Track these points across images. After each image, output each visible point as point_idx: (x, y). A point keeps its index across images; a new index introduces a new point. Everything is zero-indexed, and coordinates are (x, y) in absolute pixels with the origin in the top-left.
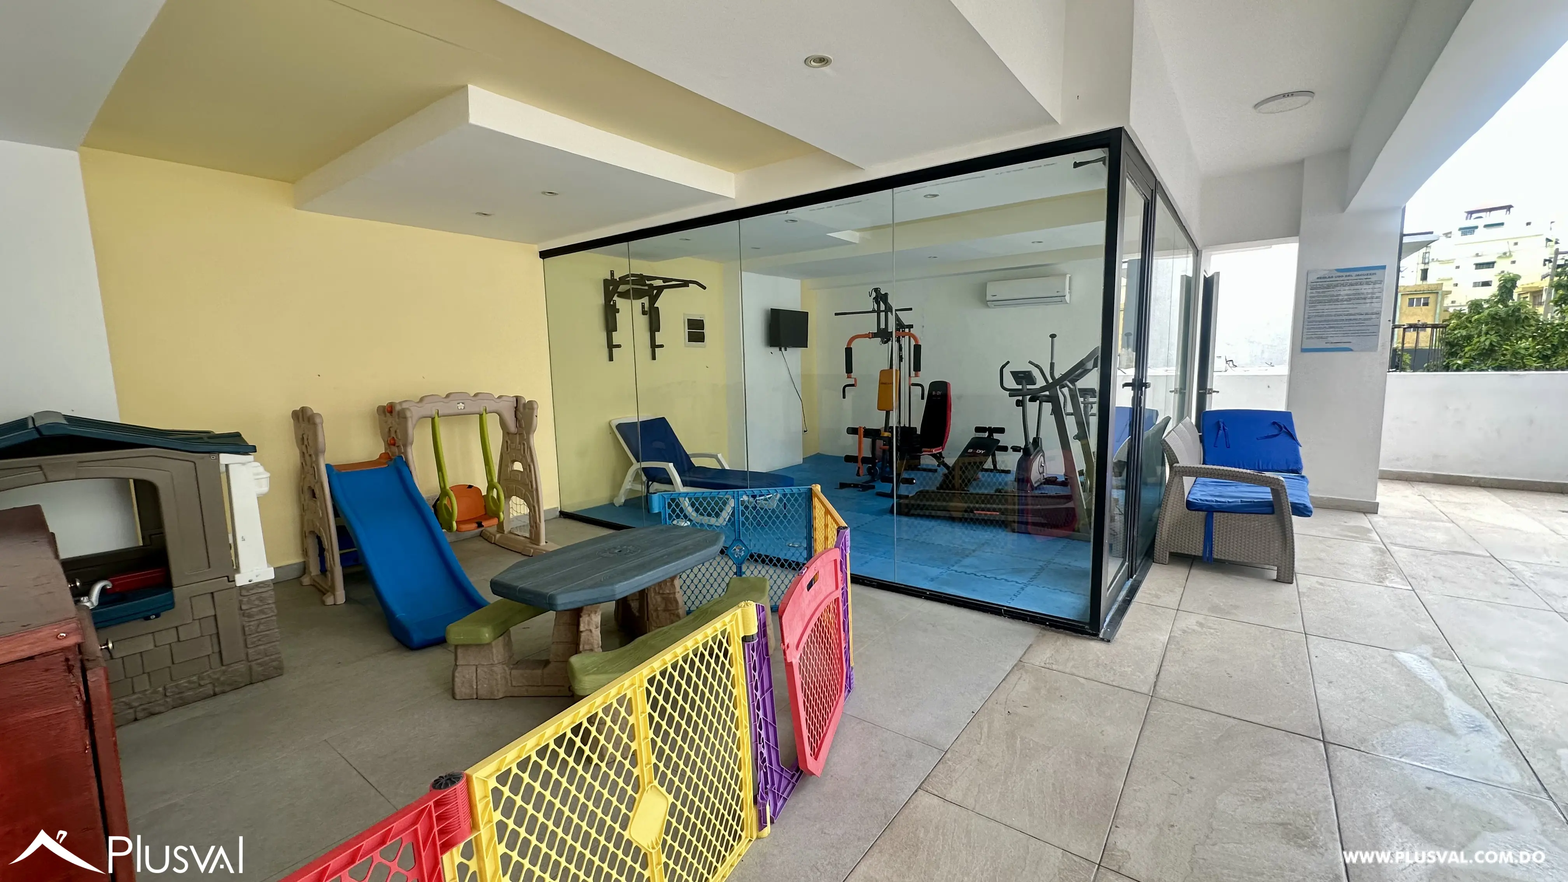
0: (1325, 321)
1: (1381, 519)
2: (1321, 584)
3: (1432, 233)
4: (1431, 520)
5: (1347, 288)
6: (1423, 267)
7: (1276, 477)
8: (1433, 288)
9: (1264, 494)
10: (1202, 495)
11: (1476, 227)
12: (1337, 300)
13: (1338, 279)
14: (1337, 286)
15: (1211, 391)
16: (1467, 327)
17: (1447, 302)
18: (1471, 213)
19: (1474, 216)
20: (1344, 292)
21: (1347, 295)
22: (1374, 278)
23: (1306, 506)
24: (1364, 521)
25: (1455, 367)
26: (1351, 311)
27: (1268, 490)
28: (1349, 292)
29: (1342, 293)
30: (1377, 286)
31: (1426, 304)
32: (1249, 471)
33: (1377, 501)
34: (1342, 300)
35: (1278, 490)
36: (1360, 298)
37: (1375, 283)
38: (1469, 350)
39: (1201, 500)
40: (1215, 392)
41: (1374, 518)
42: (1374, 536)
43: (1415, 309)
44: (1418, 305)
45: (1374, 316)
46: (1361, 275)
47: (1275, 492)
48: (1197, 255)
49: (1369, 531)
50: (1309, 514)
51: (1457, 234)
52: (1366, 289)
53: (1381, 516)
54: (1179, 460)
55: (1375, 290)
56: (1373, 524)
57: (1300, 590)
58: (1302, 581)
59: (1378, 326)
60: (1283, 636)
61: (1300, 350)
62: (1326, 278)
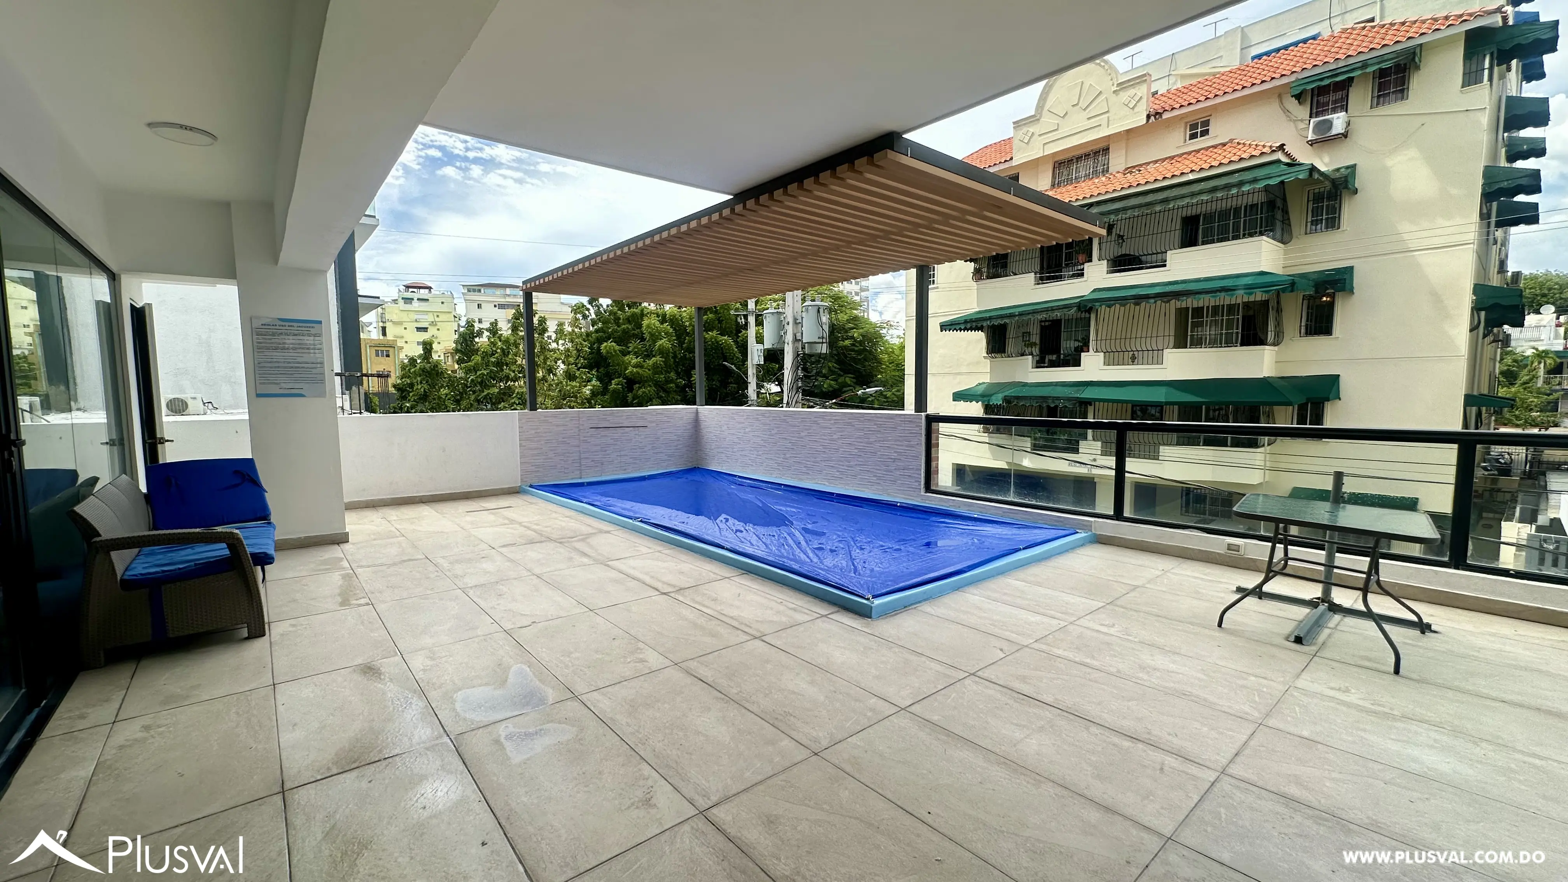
0: (275, 367)
1: (351, 546)
2: (294, 626)
3: (378, 298)
4: (388, 538)
5: (291, 337)
6: (381, 324)
7: (228, 530)
8: (391, 343)
9: (221, 550)
10: (144, 568)
11: (413, 299)
12: (284, 348)
13: (281, 328)
14: (281, 334)
15: (163, 441)
16: (410, 376)
17: (402, 356)
18: (408, 287)
19: (411, 290)
20: (290, 341)
21: (292, 344)
22: (313, 331)
23: (266, 554)
24: (335, 552)
25: (406, 409)
26: (299, 360)
27: (224, 545)
28: (294, 341)
29: (287, 341)
30: (317, 338)
31: (388, 356)
32: (198, 530)
33: (347, 531)
34: (288, 349)
35: (234, 544)
36: (302, 347)
37: (315, 335)
38: (413, 395)
39: (141, 574)
40: (168, 441)
41: (346, 546)
42: (345, 564)
43: (380, 359)
44: (382, 356)
45: (319, 365)
46: (302, 327)
47: (230, 547)
48: (114, 280)
49: (341, 559)
50: (271, 561)
51: (401, 302)
52: (309, 340)
53: (353, 544)
54: (101, 532)
55: (316, 342)
56: (345, 552)
57: (272, 640)
58: (277, 630)
59: (323, 374)
60: (249, 698)
61: (254, 395)
62: (270, 325)
